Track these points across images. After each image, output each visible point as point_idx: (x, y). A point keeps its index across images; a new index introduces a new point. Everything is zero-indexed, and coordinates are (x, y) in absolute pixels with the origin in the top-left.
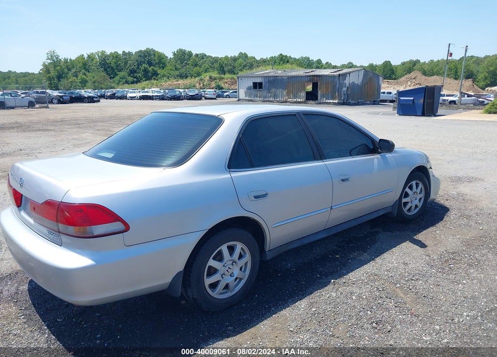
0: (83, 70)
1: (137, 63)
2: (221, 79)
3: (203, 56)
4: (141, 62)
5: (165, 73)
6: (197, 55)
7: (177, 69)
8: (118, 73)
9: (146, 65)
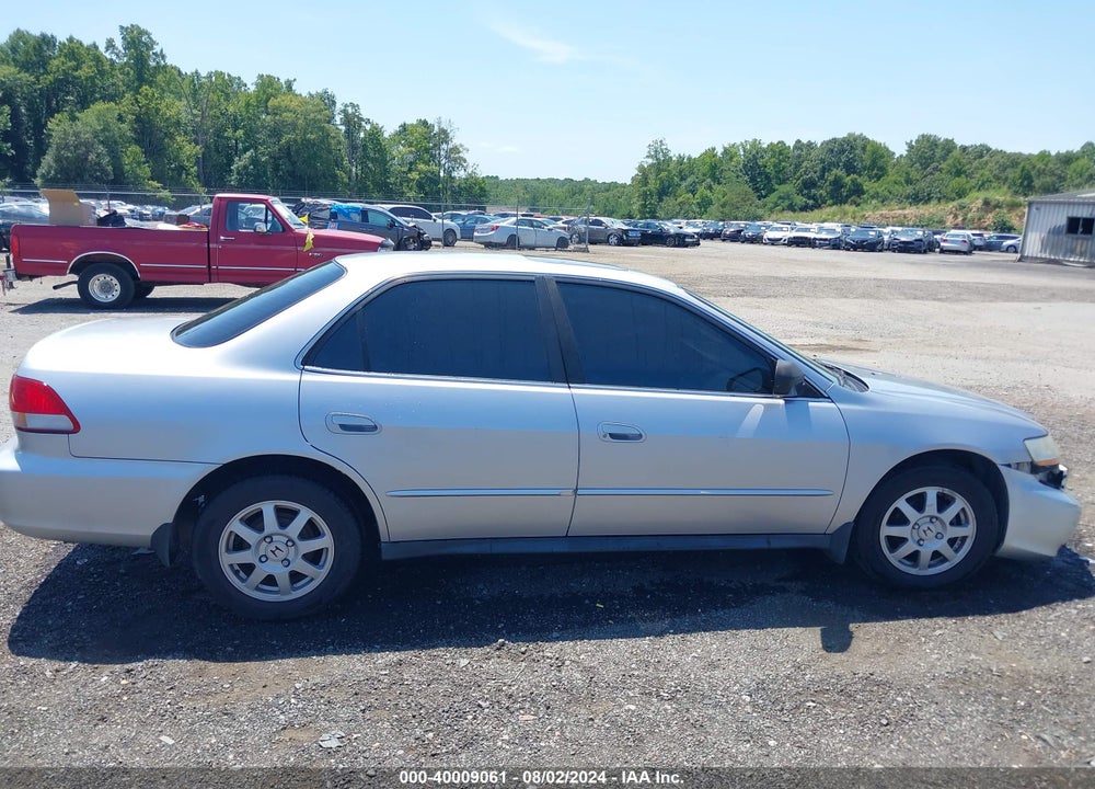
0: (709, 180)
1: (821, 166)
2: (1013, 206)
3: (982, 152)
4: (830, 164)
5: (879, 190)
6: (964, 149)
7: (909, 181)
8: (777, 187)
9: (839, 172)
